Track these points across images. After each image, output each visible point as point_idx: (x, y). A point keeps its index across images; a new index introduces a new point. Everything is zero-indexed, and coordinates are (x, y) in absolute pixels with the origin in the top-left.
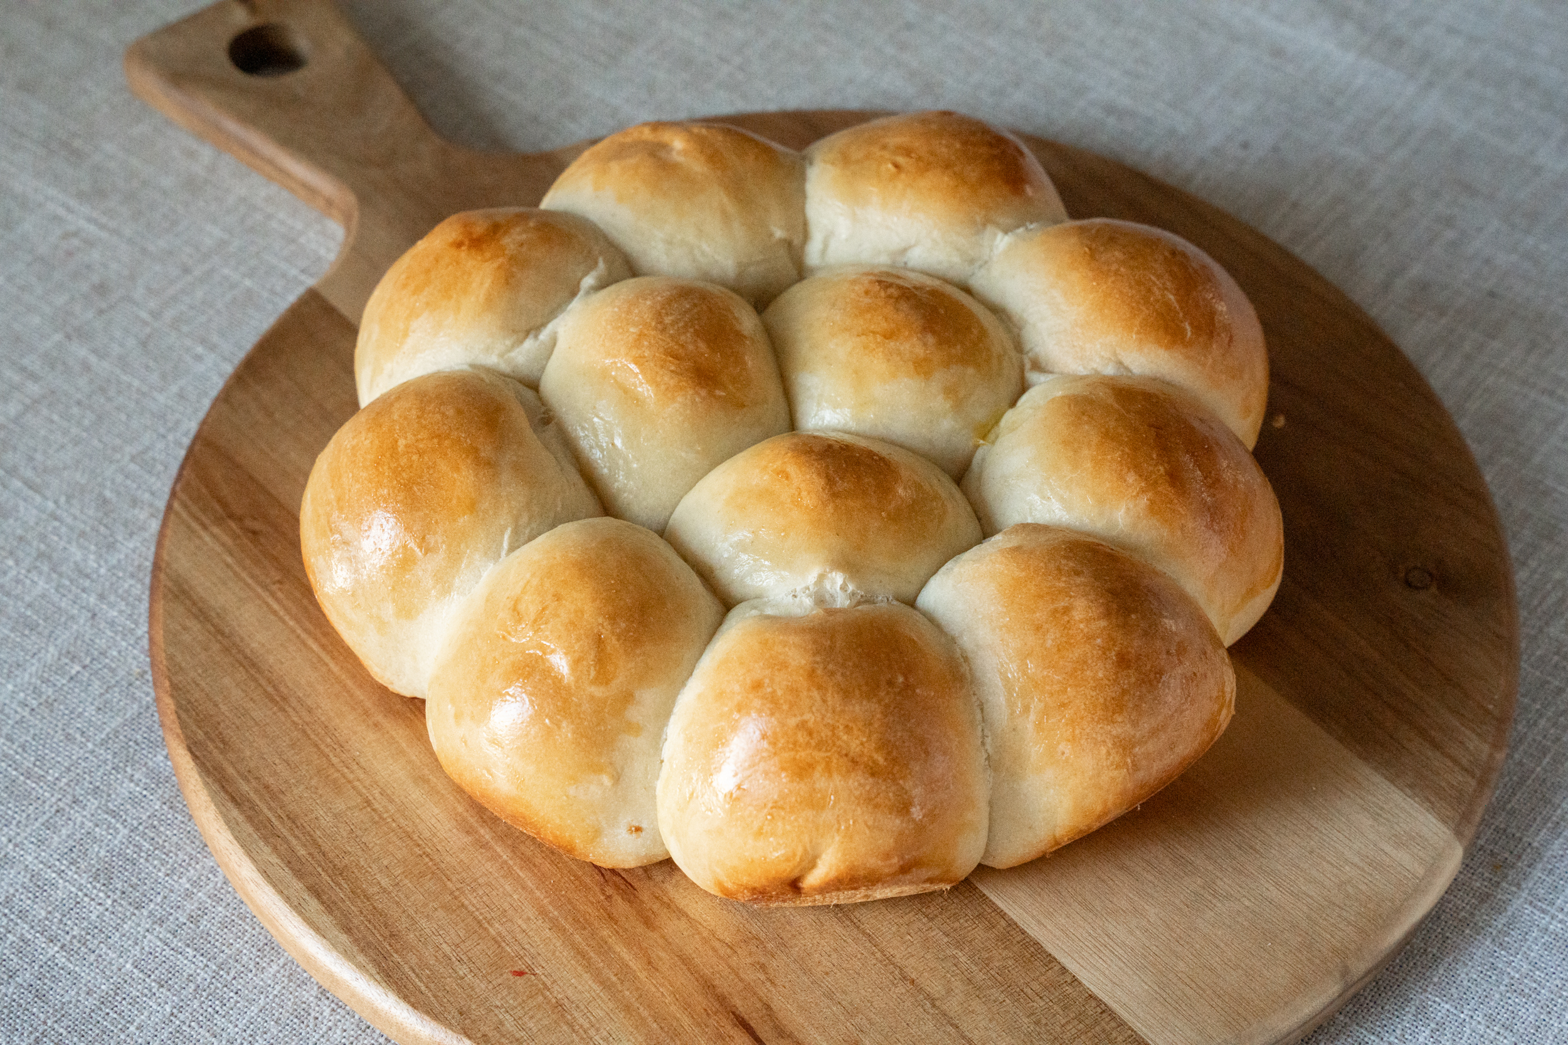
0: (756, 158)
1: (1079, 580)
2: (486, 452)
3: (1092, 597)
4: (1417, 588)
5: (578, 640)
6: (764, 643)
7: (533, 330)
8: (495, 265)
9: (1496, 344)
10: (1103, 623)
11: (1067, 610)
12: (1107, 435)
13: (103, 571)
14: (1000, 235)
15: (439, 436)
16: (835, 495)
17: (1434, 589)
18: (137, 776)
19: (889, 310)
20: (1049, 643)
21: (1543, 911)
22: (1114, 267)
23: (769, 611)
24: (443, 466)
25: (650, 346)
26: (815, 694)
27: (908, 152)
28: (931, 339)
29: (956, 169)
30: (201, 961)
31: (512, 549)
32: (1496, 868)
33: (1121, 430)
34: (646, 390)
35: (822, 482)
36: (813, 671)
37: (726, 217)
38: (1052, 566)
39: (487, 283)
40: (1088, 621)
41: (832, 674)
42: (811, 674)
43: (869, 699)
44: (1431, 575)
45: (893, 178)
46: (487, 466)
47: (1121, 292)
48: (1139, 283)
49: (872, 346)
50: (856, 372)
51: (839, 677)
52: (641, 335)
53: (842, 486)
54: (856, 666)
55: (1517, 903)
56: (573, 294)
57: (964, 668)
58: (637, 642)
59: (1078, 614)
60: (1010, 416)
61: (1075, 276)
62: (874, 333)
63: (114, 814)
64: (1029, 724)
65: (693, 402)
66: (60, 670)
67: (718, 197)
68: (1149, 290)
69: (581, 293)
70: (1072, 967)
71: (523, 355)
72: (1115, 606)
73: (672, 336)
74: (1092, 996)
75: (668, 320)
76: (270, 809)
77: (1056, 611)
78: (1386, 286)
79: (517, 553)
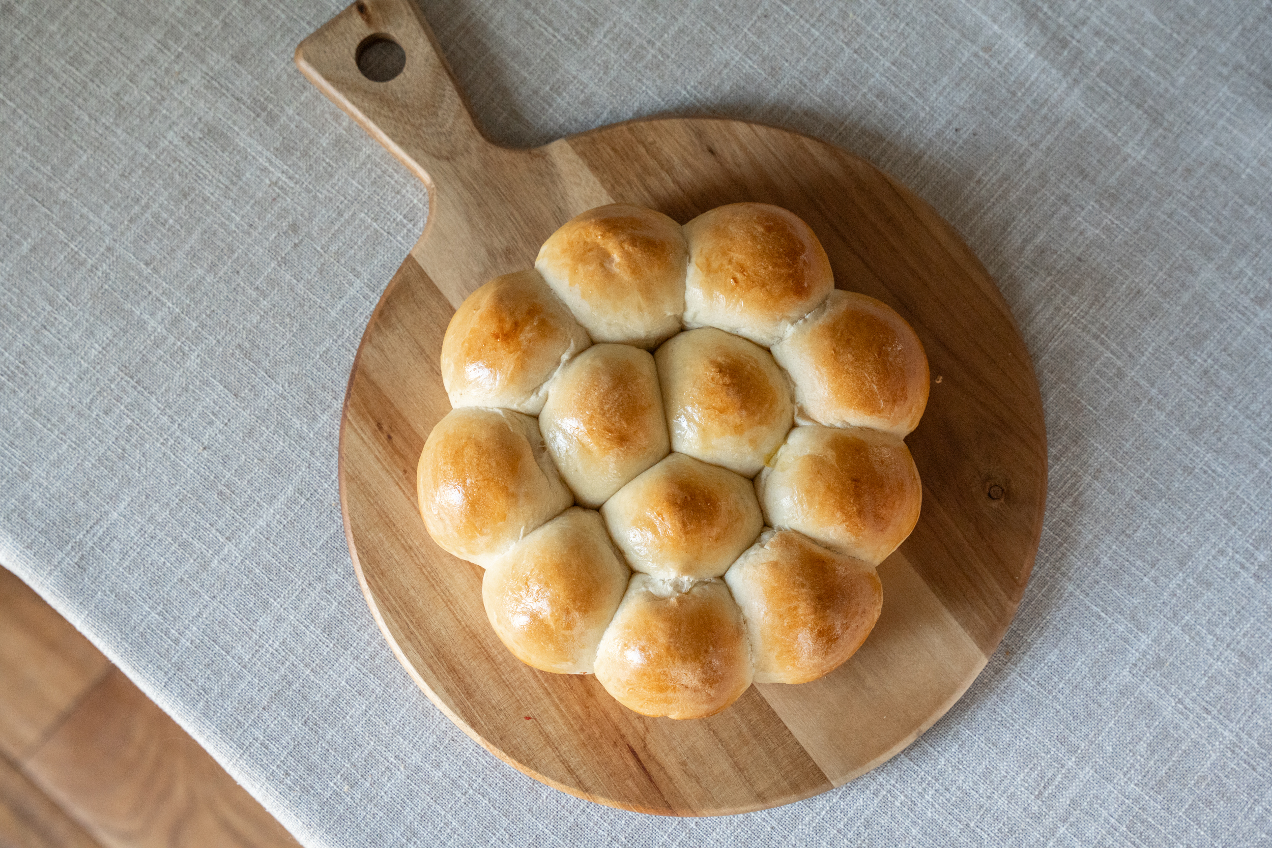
0: (659, 268)
1: (804, 590)
2: (512, 489)
3: (808, 602)
4: (994, 499)
5: (557, 611)
6: (647, 623)
7: (536, 390)
8: (516, 356)
9: (1074, 299)
10: (813, 617)
11: (796, 608)
12: (829, 488)
13: (312, 436)
14: (789, 325)
15: (488, 479)
16: (686, 533)
17: (1002, 501)
18: (339, 570)
19: (723, 395)
20: (785, 624)
21: (1024, 680)
22: (846, 367)
23: (651, 589)
24: (490, 496)
25: (597, 424)
26: (669, 659)
27: (742, 269)
28: (744, 413)
29: (768, 287)
30: (378, 682)
31: (525, 535)
32: (1007, 653)
33: (836, 485)
34: (593, 447)
35: (680, 526)
36: (669, 647)
37: (640, 309)
38: (791, 580)
39: (512, 367)
40: (805, 615)
41: (678, 649)
42: (668, 649)
43: (695, 660)
44: (1003, 490)
45: (733, 290)
46: (512, 496)
47: (848, 385)
48: (859, 378)
49: (713, 416)
50: (704, 430)
51: (681, 651)
52: (592, 417)
53: (691, 527)
54: (690, 644)
55: (1014, 675)
56: (558, 364)
57: (744, 628)
58: (586, 611)
59: (801, 611)
60: (783, 449)
61: (824, 370)
62: (714, 408)
63: (328, 592)
64: (773, 656)
65: (618, 454)
66: (296, 502)
67: (637, 298)
68: (863, 383)
69: (561, 365)
70: (790, 727)
71: (530, 404)
72: (819, 607)
73: (608, 418)
74: (797, 743)
75: (606, 407)
76: (408, 617)
77: (790, 608)
78: (1021, 250)
79: (528, 537)
